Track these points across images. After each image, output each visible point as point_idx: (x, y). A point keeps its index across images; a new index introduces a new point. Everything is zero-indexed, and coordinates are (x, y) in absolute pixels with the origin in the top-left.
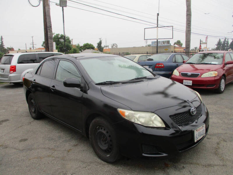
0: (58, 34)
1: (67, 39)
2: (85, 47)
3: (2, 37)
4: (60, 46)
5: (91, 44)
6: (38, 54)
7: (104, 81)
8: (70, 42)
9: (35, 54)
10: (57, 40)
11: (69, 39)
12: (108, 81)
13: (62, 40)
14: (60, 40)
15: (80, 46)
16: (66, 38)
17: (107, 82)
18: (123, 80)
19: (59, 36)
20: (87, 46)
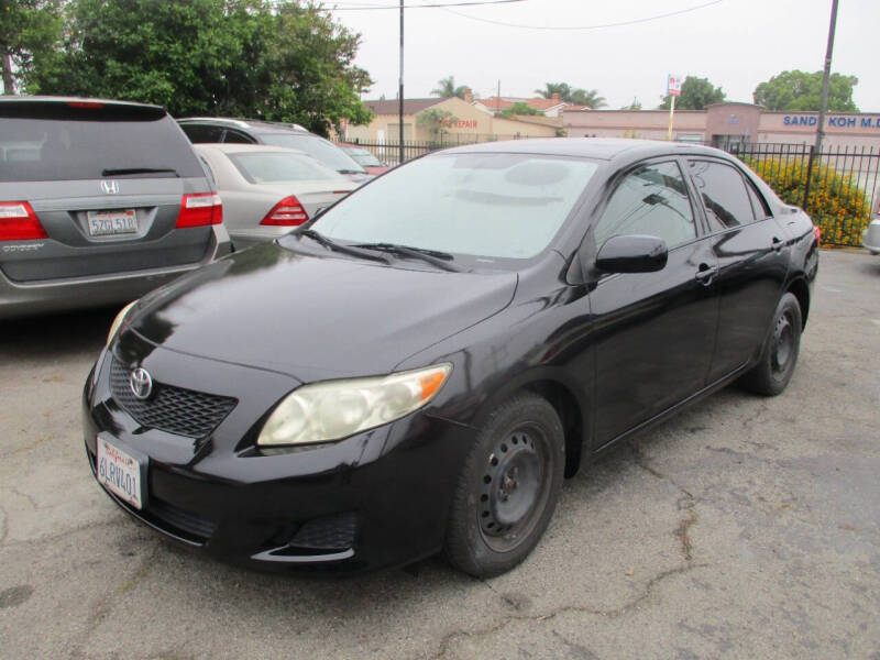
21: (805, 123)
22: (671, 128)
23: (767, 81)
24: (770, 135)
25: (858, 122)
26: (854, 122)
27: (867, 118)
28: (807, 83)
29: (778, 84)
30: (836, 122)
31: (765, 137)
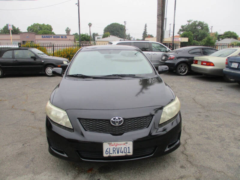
0: (196, 21)
1: (205, 27)
2: (225, 36)
3: (146, 24)
4: (196, 34)
5: (233, 32)
6: (134, 42)
7: (75, 74)
8: (207, 30)
9: (131, 42)
10: (194, 27)
11: (207, 26)
12: (79, 74)
13: (199, 28)
14: (197, 27)
15: (219, 34)
16: (205, 25)
17: (77, 75)
18: (94, 75)
19: (197, 23)
20: (228, 34)
21: (48, 37)
22: (12, 39)
23: (30, 26)
24: (39, 41)
25: (60, 37)
26: (59, 37)
27: (62, 36)
28: (41, 27)
29: (33, 27)
30: (55, 37)
31: (38, 41)
